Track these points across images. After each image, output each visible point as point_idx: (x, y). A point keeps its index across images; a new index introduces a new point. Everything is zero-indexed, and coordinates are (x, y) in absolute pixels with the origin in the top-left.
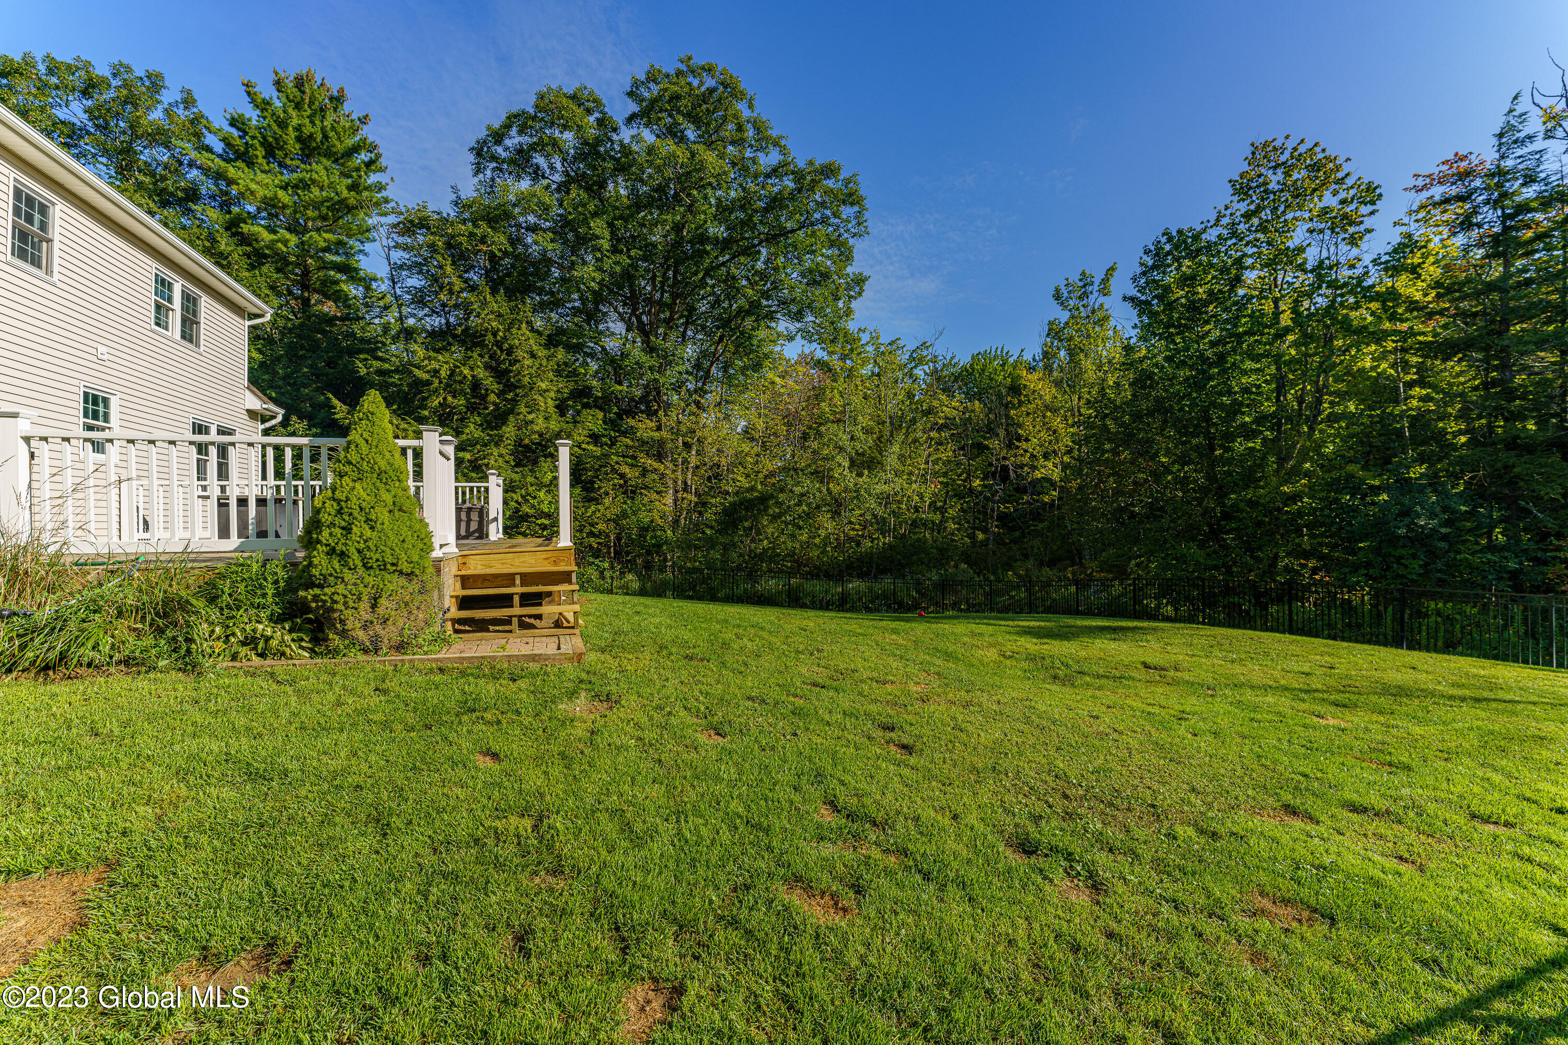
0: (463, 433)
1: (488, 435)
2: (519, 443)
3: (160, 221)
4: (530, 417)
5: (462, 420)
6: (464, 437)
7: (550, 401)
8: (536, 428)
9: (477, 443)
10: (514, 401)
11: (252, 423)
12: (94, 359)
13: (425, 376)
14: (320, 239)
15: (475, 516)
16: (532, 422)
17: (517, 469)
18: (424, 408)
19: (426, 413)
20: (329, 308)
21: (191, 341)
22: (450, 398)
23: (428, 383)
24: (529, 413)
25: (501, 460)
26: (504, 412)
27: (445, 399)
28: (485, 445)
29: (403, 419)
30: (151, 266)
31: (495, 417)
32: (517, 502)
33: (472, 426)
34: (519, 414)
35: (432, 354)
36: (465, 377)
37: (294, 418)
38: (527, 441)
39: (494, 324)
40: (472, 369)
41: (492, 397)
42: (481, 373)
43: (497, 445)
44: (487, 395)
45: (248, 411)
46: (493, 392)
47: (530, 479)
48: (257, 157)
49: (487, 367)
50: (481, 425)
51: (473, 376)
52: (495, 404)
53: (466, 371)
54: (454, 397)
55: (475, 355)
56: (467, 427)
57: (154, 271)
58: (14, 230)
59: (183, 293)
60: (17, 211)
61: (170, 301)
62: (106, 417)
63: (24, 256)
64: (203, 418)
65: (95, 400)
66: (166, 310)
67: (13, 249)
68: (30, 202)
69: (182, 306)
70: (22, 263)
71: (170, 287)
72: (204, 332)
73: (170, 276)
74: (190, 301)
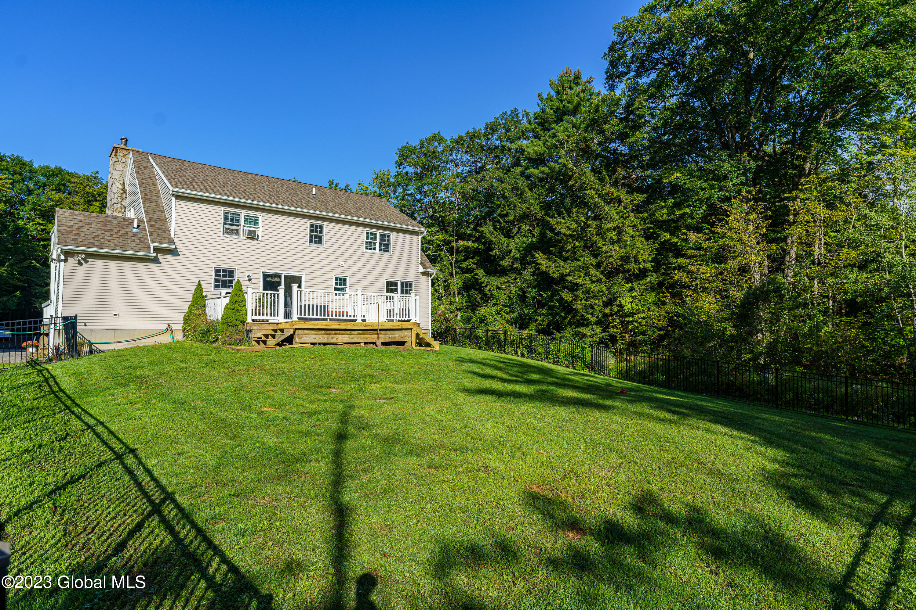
12: (339, 267)
21: (387, 251)
30: (365, 230)
45: (421, 273)
57: (365, 232)
58: (311, 236)
59: (381, 235)
60: (312, 231)
61: (375, 239)
62: (345, 284)
63: (316, 242)
64: (392, 279)
65: (341, 279)
66: (375, 243)
67: (311, 241)
68: (317, 226)
69: (381, 240)
70: (313, 245)
71: (375, 234)
72: (392, 247)
73: (373, 231)
74: (385, 237)
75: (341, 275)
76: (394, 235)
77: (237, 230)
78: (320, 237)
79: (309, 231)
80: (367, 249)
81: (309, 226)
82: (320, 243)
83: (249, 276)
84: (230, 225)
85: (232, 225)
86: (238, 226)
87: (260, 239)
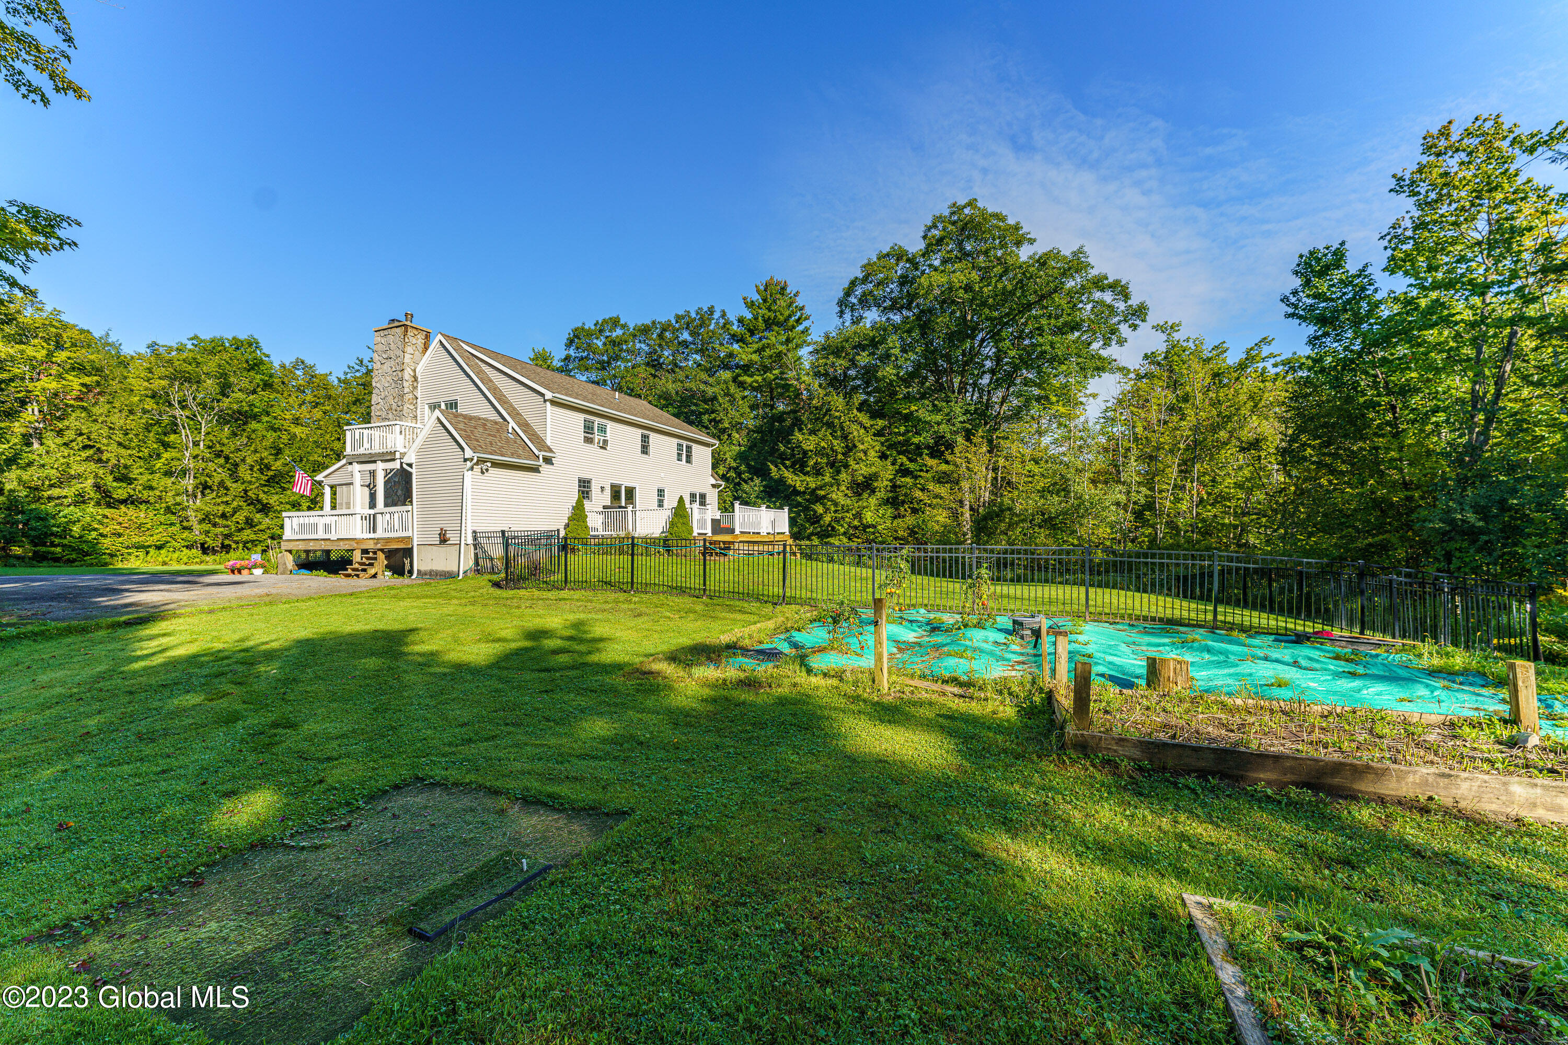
2: (853, 482)
8: (861, 472)
11: (713, 490)
12: (661, 478)
21: (690, 463)
38: (859, 481)
45: (711, 485)
57: (676, 443)
58: (642, 446)
59: (686, 447)
61: (683, 451)
64: (693, 491)
65: (661, 491)
66: (682, 454)
67: (642, 452)
68: (645, 436)
69: (686, 452)
70: (643, 455)
71: (682, 446)
72: (694, 458)
73: (681, 441)
74: (689, 449)
75: (661, 486)
76: (695, 447)
77: (592, 439)
78: (647, 448)
79: (640, 441)
80: (677, 461)
81: (640, 436)
82: (647, 453)
83: (602, 487)
85: (589, 433)
86: (593, 434)
87: (608, 448)
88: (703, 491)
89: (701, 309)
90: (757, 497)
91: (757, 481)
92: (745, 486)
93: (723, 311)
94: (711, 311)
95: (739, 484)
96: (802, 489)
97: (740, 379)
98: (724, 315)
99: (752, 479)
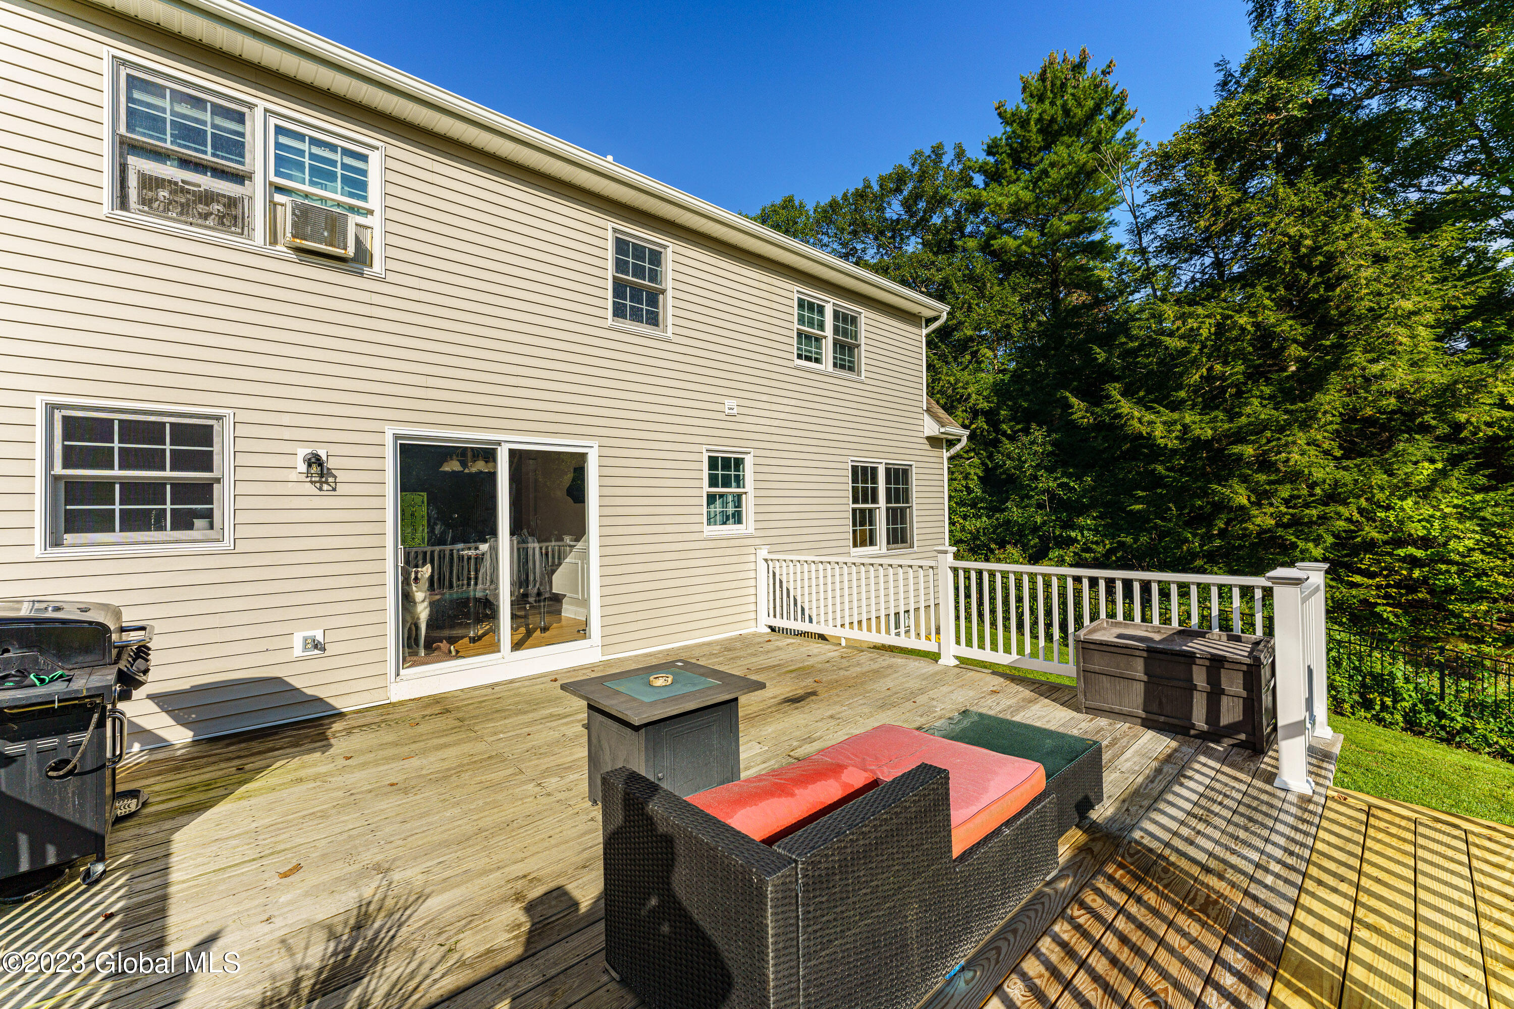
0: (1240, 415)
1: (1287, 412)
2: (1350, 417)
3: (772, 227)
4: (1376, 368)
5: (1239, 394)
6: (1244, 420)
7: (1422, 331)
8: (1389, 385)
9: (1265, 428)
10: (1340, 348)
11: (936, 452)
12: (722, 416)
13: (1180, 344)
14: (1061, 224)
15: (1233, 684)
16: (1382, 376)
17: (1345, 463)
18: (1180, 387)
19: (1182, 394)
20: (1078, 298)
21: (851, 369)
22: (1218, 367)
23: (1185, 352)
24: (1372, 361)
25: (1312, 450)
26: (1318, 370)
27: (1210, 369)
28: (1281, 430)
29: (1148, 409)
30: (794, 291)
31: (1300, 382)
32: (1349, 520)
33: (1256, 402)
34: (1350, 367)
35: (1187, 309)
36: (1243, 329)
37: (1034, 426)
38: (1369, 411)
39: (1292, 231)
40: (1253, 314)
41: (1295, 350)
42: (1270, 317)
43: (1305, 426)
44: (1283, 348)
45: (928, 438)
46: (1295, 341)
47: (1379, 477)
48: (1005, 170)
49: (1282, 304)
50: (1271, 397)
51: (1257, 325)
52: (1298, 360)
53: (1243, 320)
54: (1225, 363)
55: (1259, 290)
56: (1246, 404)
57: (796, 296)
58: (619, 288)
59: (836, 314)
60: (620, 266)
61: (821, 327)
62: (739, 481)
63: (636, 316)
64: (866, 459)
65: (726, 463)
66: (818, 339)
67: (619, 312)
68: (639, 252)
69: (836, 330)
70: (628, 325)
71: (821, 310)
72: (864, 355)
73: (815, 295)
74: (846, 323)
75: (727, 448)
76: (866, 318)
77: (232, 202)
78: (653, 298)
79: (610, 265)
80: (800, 356)
81: (610, 245)
82: (653, 320)
83: (314, 461)
84: (185, 163)
85: (199, 167)
86: (240, 178)
87: (378, 266)
88: (899, 461)
89: (920, 154)
90: (1038, 467)
91: (1038, 434)
92: (1008, 446)
93: (959, 146)
94: (938, 152)
95: (996, 443)
96: (1173, 443)
97: (996, 244)
98: (960, 155)
99: (1026, 432)
